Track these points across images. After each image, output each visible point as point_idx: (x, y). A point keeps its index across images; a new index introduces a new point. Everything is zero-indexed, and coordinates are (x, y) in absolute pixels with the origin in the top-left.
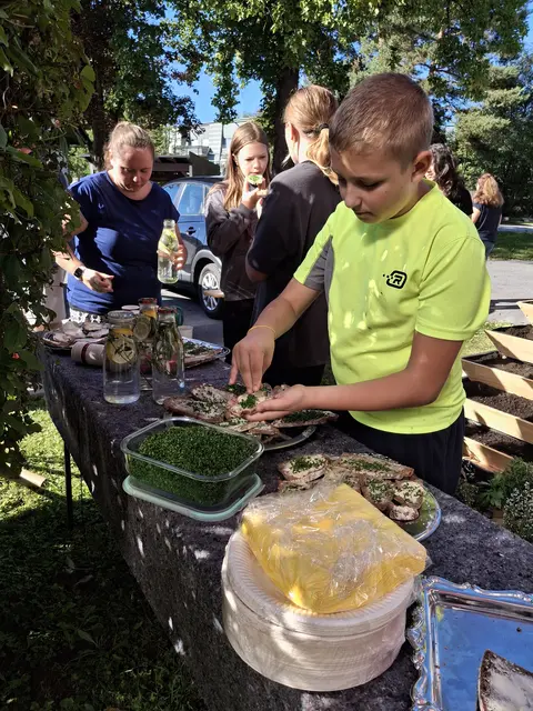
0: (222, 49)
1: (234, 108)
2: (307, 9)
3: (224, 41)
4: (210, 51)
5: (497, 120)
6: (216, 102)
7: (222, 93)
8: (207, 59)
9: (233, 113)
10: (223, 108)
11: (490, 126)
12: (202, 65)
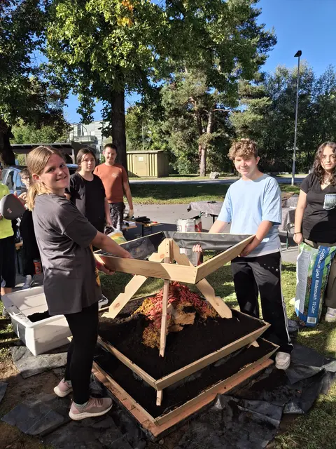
0: (81, 79)
1: (92, 115)
2: (110, 57)
3: (82, 75)
4: (74, 80)
5: (255, 116)
6: (80, 111)
7: (83, 106)
8: (72, 86)
9: (91, 118)
10: (85, 115)
11: (251, 120)
12: (69, 89)
